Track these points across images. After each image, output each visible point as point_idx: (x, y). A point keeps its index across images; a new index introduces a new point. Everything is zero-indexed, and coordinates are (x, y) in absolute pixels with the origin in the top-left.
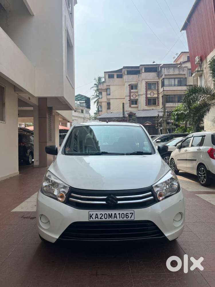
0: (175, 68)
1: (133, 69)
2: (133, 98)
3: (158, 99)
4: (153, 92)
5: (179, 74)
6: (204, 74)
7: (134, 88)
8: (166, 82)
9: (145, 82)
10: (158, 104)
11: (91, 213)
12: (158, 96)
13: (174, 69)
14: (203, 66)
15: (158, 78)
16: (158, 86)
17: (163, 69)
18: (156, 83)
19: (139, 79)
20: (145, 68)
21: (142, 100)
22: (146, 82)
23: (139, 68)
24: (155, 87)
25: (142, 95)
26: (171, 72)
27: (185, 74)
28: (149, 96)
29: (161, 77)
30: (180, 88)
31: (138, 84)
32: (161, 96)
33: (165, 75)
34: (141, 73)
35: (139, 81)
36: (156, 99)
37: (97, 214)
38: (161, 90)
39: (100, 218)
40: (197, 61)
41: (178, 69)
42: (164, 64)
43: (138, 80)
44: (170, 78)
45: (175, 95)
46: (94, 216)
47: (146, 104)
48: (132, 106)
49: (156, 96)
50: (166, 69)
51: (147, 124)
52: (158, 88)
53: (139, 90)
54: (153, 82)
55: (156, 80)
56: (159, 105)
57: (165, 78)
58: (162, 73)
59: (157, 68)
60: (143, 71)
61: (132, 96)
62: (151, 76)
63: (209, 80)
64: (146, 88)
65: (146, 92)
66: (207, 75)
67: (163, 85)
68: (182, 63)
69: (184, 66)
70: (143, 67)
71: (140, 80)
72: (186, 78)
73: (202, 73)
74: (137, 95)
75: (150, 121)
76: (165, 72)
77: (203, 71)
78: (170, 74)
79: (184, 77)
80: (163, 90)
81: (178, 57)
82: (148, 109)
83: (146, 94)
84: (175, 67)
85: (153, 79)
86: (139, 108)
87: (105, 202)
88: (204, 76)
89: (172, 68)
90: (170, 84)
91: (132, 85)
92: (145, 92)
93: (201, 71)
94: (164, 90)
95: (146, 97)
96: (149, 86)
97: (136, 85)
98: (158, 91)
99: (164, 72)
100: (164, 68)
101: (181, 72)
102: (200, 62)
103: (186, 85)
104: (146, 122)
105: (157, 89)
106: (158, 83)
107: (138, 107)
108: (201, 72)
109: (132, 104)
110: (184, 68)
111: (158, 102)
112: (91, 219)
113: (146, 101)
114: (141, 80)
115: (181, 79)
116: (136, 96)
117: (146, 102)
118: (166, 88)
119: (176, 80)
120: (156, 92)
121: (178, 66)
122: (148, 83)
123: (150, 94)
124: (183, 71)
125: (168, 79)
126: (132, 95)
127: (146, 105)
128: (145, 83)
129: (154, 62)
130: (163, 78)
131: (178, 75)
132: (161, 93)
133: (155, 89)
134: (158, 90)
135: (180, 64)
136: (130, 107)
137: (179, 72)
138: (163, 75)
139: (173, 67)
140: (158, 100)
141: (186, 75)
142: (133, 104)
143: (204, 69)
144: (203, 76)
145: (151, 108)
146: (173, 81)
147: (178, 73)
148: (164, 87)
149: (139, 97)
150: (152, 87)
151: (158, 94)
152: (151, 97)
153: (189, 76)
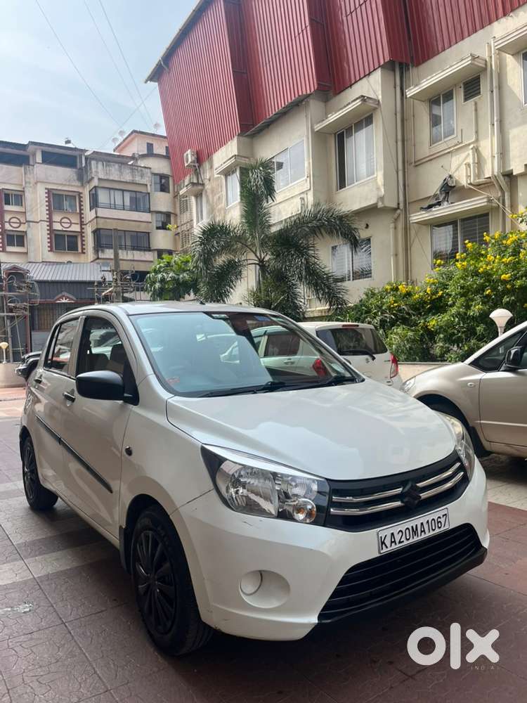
0: (123, 166)
1: (8, 150)
2: (11, 228)
3: (82, 237)
4: (67, 218)
5: (133, 183)
6: (206, 192)
7: (12, 199)
8: (103, 197)
9: (46, 189)
10: (83, 249)
11: (382, 534)
12: (82, 229)
13: (120, 167)
14: (204, 173)
15: (78, 184)
16: (81, 205)
17: (93, 163)
18: (75, 197)
19: (27, 180)
20: (44, 153)
21: (39, 237)
22: (49, 191)
23: (25, 150)
24: (73, 206)
25: (38, 222)
26: (114, 173)
27: (146, 185)
28: (57, 226)
29: (89, 182)
30: (135, 216)
31: (24, 191)
32: (89, 230)
33: (99, 179)
34: (31, 163)
35: (28, 185)
36: (76, 237)
37: (392, 534)
38: (89, 215)
39: (400, 542)
40: (190, 160)
41: (130, 171)
42: (94, 152)
43: (26, 183)
44: (112, 189)
45: (125, 231)
46: (388, 542)
47: (51, 247)
48: (9, 249)
49: (76, 228)
50: (100, 165)
51: (64, 301)
52: (81, 210)
53: (28, 208)
54: (67, 193)
55: (75, 187)
56: (84, 253)
57: (101, 185)
58: (91, 173)
59: (75, 157)
60: (39, 158)
61: (9, 222)
62: (61, 177)
63: (220, 206)
64: (49, 206)
65: (50, 215)
66: (213, 197)
67: (95, 204)
68: (137, 156)
69: (142, 165)
70: (36, 149)
71: (30, 183)
72: (149, 194)
73: (202, 190)
74: (23, 220)
75: (69, 293)
76: (99, 171)
77: (203, 185)
78: (111, 178)
79: (143, 189)
80: (97, 217)
81: (124, 141)
82: (57, 261)
83: (51, 221)
84: (122, 163)
85: (68, 183)
86: (32, 257)
87: (398, 504)
88: (207, 197)
89: (117, 166)
90: (113, 202)
91: (7, 192)
92: (48, 216)
93: (198, 184)
94: (98, 215)
95: (51, 230)
96: (56, 200)
97: (19, 193)
98: (81, 218)
99: (97, 172)
100: (97, 160)
101: (137, 179)
102: (197, 165)
103: (150, 212)
104: (60, 295)
105: (78, 211)
106: (80, 197)
107: (27, 253)
108: (200, 187)
109: (8, 245)
110: (143, 169)
111: (83, 245)
112: (385, 550)
113: (50, 238)
114: (32, 181)
115: (139, 195)
116: (20, 223)
117: (50, 242)
118: (102, 212)
119: (127, 197)
120: (75, 219)
121: (130, 163)
122: (55, 192)
123: (61, 222)
124: (142, 176)
125: (107, 191)
126: (7, 220)
127: (51, 251)
128: (47, 191)
129: (68, 142)
130: (95, 187)
131: (129, 183)
132: (90, 222)
133: (74, 212)
134: (81, 214)
135: (133, 158)
136: (4, 251)
137: (133, 177)
138: (93, 178)
139: (119, 163)
140: (83, 241)
141: (149, 186)
142: (11, 243)
143: (206, 182)
144: (204, 195)
145: (66, 258)
146: (118, 195)
147: (131, 178)
148: (99, 209)
149: (29, 226)
150: (66, 204)
151: (82, 224)
152: (64, 229)
153: (155, 191)
